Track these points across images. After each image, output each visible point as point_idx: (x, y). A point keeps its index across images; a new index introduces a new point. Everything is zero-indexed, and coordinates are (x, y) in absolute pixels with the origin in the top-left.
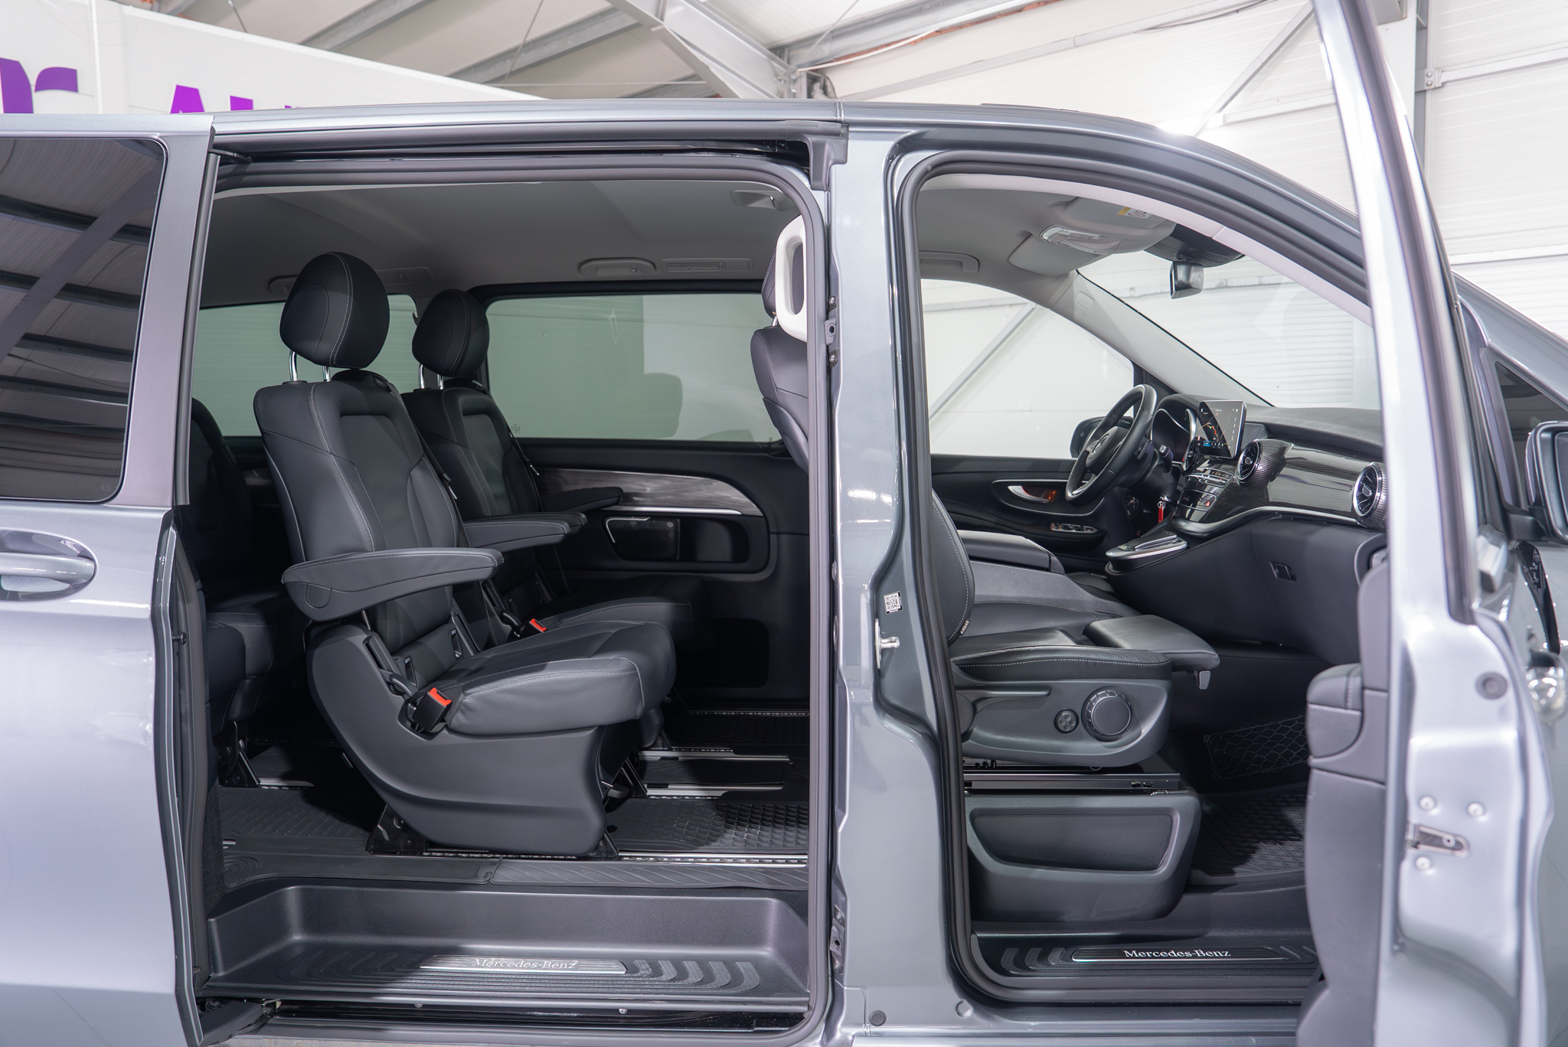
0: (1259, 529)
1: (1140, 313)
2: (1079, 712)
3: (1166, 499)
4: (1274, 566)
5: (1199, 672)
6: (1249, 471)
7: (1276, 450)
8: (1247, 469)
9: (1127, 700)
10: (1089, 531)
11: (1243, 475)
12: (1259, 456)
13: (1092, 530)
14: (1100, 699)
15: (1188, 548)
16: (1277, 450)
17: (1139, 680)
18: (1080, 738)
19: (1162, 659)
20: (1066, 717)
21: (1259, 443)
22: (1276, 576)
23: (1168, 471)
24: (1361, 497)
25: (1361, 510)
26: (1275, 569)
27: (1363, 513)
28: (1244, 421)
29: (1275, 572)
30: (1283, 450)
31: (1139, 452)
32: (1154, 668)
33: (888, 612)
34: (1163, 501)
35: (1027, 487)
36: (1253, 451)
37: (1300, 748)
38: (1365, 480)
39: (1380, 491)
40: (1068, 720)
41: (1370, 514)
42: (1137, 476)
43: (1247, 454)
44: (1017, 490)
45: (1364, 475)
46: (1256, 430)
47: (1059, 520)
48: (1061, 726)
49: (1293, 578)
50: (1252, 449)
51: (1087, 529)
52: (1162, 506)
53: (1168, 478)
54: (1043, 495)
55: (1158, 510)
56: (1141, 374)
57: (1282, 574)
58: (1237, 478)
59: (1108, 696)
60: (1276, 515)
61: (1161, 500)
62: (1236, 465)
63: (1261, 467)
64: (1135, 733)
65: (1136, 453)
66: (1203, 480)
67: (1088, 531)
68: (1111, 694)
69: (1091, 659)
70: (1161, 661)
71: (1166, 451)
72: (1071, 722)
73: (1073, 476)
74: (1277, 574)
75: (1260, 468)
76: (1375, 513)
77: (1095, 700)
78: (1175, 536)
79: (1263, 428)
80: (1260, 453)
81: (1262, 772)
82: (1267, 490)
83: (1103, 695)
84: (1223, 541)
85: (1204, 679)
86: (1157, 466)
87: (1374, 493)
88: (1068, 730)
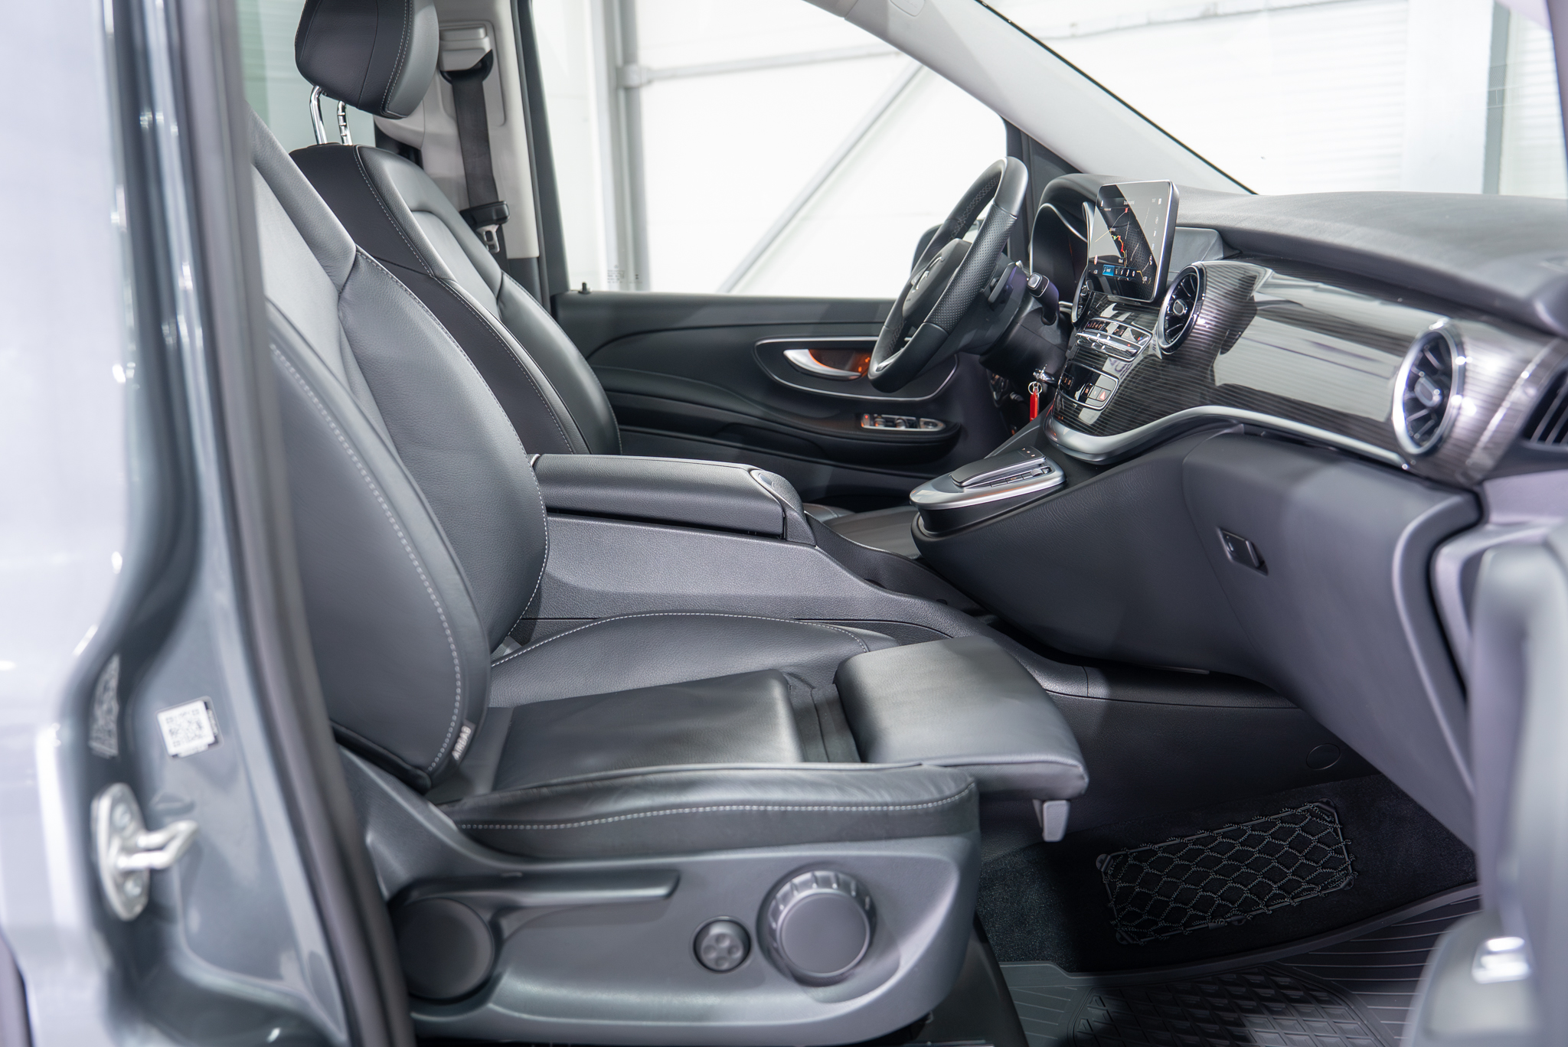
0: (1196, 453)
1: (1012, 24)
2: (751, 925)
3: (1044, 377)
4: (1225, 536)
5: (1043, 802)
6: (1181, 328)
7: (1232, 283)
8: (1177, 324)
9: (862, 894)
10: (930, 429)
11: (1170, 335)
12: (1200, 298)
13: (935, 425)
14: (802, 892)
15: (1065, 484)
16: (1237, 283)
17: (892, 842)
18: (754, 982)
19: (950, 789)
20: (720, 938)
21: (1201, 271)
22: (1229, 556)
23: (1051, 322)
24: (1413, 405)
25: (1412, 438)
26: (1227, 541)
27: (1418, 444)
28: (1173, 224)
29: (1228, 549)
30: (1249, 282)
31: (992, 289)
32: (927, 813)
33: (175, 756)
34: (1040, 381)
35: (819, 352)
36: (1190, 287)
37: (1285, 875)
38: (1423, 364)
39: (1461, 391)
40: (726, 944)
41: (1433, 450)
42: (993, 333)
43: (1180, 294)
44: (800, 357)
45: (1422, 351)
46: (1200, 241)
47: (876, 409)
48: (710, 957)
49: (1262, 566)
50: (1187, 283)
51: (927, 424)
52: (1036, 391)
53: (1050, 334)
54: (849, 365)
55: (1028, 397)
56: (1020, 142)
57: (1240, 553)
58: (1156, 342)
59: (815, 889)
60: (1231, 426)
61: (1034, 379)
62: (1157, 313)
63: (1203, 320)
64: (886, 962)
65: (985, 290)
66: (1099, 345)
67: (928, 427)
68: (825, 882)
69: (774, 804)
70: (947, 793)
71: (1042, 284)
72: (730, 950)
73: (886, 332)
74: (1232, 553)
75: (1201, 322)
76: (1447, 450)
77: (786, 899)
78: (1042, 460)
79: (1214, 237)
80: (1202, 290)
81: (1211, 925)
82: (1212, 371)
83: (806, 885)
84: (1127, 475)
85: (1054, 819)
86: (1031, 312)
87: (1445, 396)
88: (726, 966)
